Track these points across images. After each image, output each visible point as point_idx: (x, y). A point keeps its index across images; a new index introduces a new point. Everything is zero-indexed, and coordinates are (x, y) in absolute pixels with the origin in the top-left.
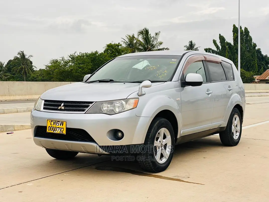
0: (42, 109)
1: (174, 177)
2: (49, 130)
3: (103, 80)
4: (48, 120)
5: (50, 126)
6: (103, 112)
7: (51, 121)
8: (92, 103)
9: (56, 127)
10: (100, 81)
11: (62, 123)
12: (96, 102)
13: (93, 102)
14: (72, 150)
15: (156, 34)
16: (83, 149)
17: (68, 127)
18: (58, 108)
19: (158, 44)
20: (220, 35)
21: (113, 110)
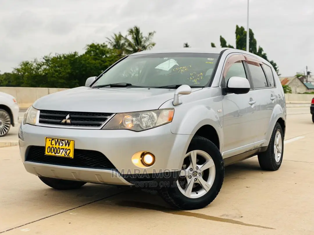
0: (37, 123)
1: (221, 216)
2: (48, 153)
3: (116, 84)
4: (46, 138)
5: (50, 147)
6: (126, 128)
7: (52, 140)
8: (110, 114)
9: (59, 148)
10: (112, 86)
11: (68, 143)
12: (116, 113)
13: (112, 114)
14: (80, 180)
15: (150, 34)
16: (97, 178)
17: (76, 148)
18: (62, 121)
19: (151, 45)
20: (221, 36)
21: (138, 125)
